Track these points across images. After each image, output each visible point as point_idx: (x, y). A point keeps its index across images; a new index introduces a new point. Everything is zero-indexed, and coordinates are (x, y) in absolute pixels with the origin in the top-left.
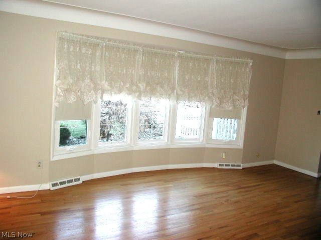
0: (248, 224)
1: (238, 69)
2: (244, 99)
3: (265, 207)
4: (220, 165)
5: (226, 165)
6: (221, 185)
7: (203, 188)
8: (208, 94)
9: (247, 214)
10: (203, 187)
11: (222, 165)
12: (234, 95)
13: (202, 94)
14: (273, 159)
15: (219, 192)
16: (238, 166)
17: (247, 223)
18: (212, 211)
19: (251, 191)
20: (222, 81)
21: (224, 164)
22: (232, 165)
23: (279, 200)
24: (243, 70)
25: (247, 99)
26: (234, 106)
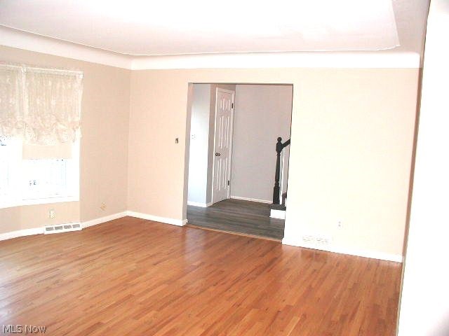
0: (87, 312)
1: (61, 84)
2: (73, 129)
3: (112, 280)
4: (48, 229)
5: (57, 228)
6: (48, 260)
7: (18, 270)
8: (16, 124)
9: (87, 296)
10: (18, 268)
11: (51, 229)
12: (58, 123)
13: (5, 125)
14: (126, 209)
15: (44, 272)
16: (74, 226)
17: (86, 310)
18: (32, 304)
19: (93, 260)
20: (38, 103)
21: (54, 226)
22: (66, 227)
23: (133, 266)
24: (70, 86)
25: (77, 128)
26: (59, 139)
